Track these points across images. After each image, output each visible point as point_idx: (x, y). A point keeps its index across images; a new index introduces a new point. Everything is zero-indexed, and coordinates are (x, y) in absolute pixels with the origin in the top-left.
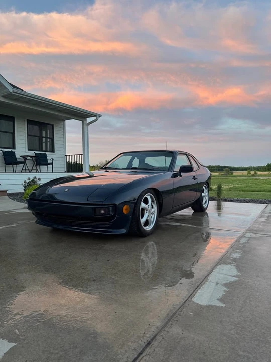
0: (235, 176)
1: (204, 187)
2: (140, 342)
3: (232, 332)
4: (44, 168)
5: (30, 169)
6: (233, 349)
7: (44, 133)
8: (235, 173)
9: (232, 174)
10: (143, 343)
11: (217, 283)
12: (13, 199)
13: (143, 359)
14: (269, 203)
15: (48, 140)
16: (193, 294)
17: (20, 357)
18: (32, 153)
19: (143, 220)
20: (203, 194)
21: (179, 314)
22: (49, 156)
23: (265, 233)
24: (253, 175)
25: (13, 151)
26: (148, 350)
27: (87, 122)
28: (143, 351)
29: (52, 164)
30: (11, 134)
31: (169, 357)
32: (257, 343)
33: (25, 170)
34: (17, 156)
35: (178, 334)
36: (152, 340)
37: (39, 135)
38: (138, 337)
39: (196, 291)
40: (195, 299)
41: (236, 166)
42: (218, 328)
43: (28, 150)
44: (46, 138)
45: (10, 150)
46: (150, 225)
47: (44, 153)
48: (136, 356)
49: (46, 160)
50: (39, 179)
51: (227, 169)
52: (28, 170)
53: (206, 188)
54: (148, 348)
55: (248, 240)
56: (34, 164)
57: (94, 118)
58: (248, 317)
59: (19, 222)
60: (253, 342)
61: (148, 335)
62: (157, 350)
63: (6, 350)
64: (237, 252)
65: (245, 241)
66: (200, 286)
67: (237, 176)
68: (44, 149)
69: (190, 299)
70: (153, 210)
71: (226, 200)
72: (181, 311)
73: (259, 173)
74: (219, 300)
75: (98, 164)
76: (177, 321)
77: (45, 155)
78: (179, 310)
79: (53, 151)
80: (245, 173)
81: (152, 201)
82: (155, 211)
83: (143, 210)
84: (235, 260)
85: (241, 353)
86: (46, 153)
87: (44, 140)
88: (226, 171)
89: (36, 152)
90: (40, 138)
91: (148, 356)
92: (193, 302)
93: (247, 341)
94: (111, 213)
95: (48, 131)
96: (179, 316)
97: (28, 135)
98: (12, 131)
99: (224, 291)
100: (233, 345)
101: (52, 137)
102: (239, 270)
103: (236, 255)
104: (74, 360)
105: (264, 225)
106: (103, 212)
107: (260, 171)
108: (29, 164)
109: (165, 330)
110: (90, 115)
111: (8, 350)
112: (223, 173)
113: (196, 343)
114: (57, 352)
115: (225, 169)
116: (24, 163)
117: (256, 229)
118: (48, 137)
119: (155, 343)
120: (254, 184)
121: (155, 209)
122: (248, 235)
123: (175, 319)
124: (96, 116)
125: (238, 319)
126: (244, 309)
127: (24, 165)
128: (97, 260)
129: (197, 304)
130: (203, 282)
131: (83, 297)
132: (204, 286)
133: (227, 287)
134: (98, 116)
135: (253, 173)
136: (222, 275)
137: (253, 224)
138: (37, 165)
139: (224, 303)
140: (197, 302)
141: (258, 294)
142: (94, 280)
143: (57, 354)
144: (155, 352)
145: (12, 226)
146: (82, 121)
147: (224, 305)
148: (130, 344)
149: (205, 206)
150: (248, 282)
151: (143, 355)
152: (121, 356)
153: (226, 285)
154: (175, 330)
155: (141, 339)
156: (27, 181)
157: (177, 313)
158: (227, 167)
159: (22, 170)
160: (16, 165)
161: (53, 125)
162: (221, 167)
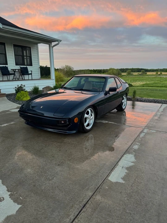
0: (148, 75)
1: (124, 97)
2: (80, 204)
3: (125, 199)
4: (26, 77)
5: (18, 77)
6: (124, 209)
7: (25, 52)
8: (148, 73)
9: (146, 73)
10: (82, 205)
11: (123, 167)
12: (10, 100)
13: (81, 215)
14: (163, 103)
15: (28, 57)
16: (109, 175)
17: (24, 213)
18: (18, 67)
19: (86, 124)
20: (123, 101)
21: (101, 188)
22: (29, 68)
23: (155, 129)
24: (159, 75)
25: (6, 66)
26: (84, 210)
27: (52, 45)
28: (82, 210)
29: (31, 74)
30: (4, 55)
31: (93, 213)
32: (136, 205)
33: (15, 78)
34: (9, 69)
35: (99, 200)
36: (86, 203)
37: (22, 55)
38: (80, 202)
39: (111, 173)
40: (110, 178)
41: (149, 69)
42: (119, 197)
43: (16, 65)
44: (27, 56)
45: (4, 66)
46: (90, 126)
47: (25, 66)
48: (78, 213)
49: (28, 71)
50: (24, 86)
51: (143, 70)
52: (17, 78)
53: (125, 97)
54: (84, 208)
55: (145, 135)
56: (20, 74)
57: (57, 43)
58: (135, 190)
59: (15, 120)
60: (134, 205)
61: (84, 201)
62: (88, 209)
63: (17, 209)
64: (137, 144)
65: (143, 136)
66: (113, 169)
67: (149, 75)
68: (26, 64)
69: (107, 178)
70: (92, 117)
71: (138, 100)
72: (102, 186)
73: (163, 73)
74: (122, 179)
75: (61, 68)
76: (99, 192)
77: (27, 68)
78: (101, 185)
79: (31, 65)
80: (154, 73)
81: (92, 112)
82: (93, 118)
83: (86, 118)
84: (135, 151)
85: (128, 211)
86: (27, 66)
87: (25, 57)
88: (143, 72)
89: (21, 66)
90: (23, 56)
91: (84, 213)
92: (109, 180)
93: (132, 204)
94: (67, 123)
95: (28, 51)
96: (101, 189)
97: (15, 55)
98: (4, 53)
99: (126, 173)
100: (125, 206)
101: (30, 56)
102: (136, 158)
103: (136, 147)
104: (49, 215)
105: (156, 123)
106: (63, 122)
107: (164, 72)
108: (17, 75)
109: (93, 198)
110: (54, 40)
111: (18, 209)
112: (140, 73)
113: (107, 205)
114: (41, 210)
115: (141, 71)
116: (14, 74)
117: (151, 126)
118: (28, 55)
119: (87, 205)
120: (159, 81)
121: (93, 116)
122: (146, 131)
123: (99, 191)
124: (58, 41)
125: (129, 191)
126: (134, 185)
127: (14, 75)
128: (60, 151)
129: (111, 181)
130: (116, 166)
131: (53, 177)
132: (115, 169)
133: (128, 170)
134: (59, 41)
135: (159, 73)
136: (126, 162)
137: (150, 121)
138: (22, 75)
139: (124, 180)
140: (110, 180)
141: (142, 175)
142: (59, 165)
143: (41, 211)
144: (87, 211)
145: (12, 123)
146: (49, 45)
147: (124, 182)
148: (76, 206)
149: (124, 108)
150: (139, 166)
151: (81, 212)
152: (71, 212)
153: (127, 168)
154: (98, 197)
155: (81, 203)
156: (17, 87)
157: (100, 188)
158: (143, 69)
159: (13, 78)
160: (9, 75)
161: (30, 48)
162: (140, 69)
